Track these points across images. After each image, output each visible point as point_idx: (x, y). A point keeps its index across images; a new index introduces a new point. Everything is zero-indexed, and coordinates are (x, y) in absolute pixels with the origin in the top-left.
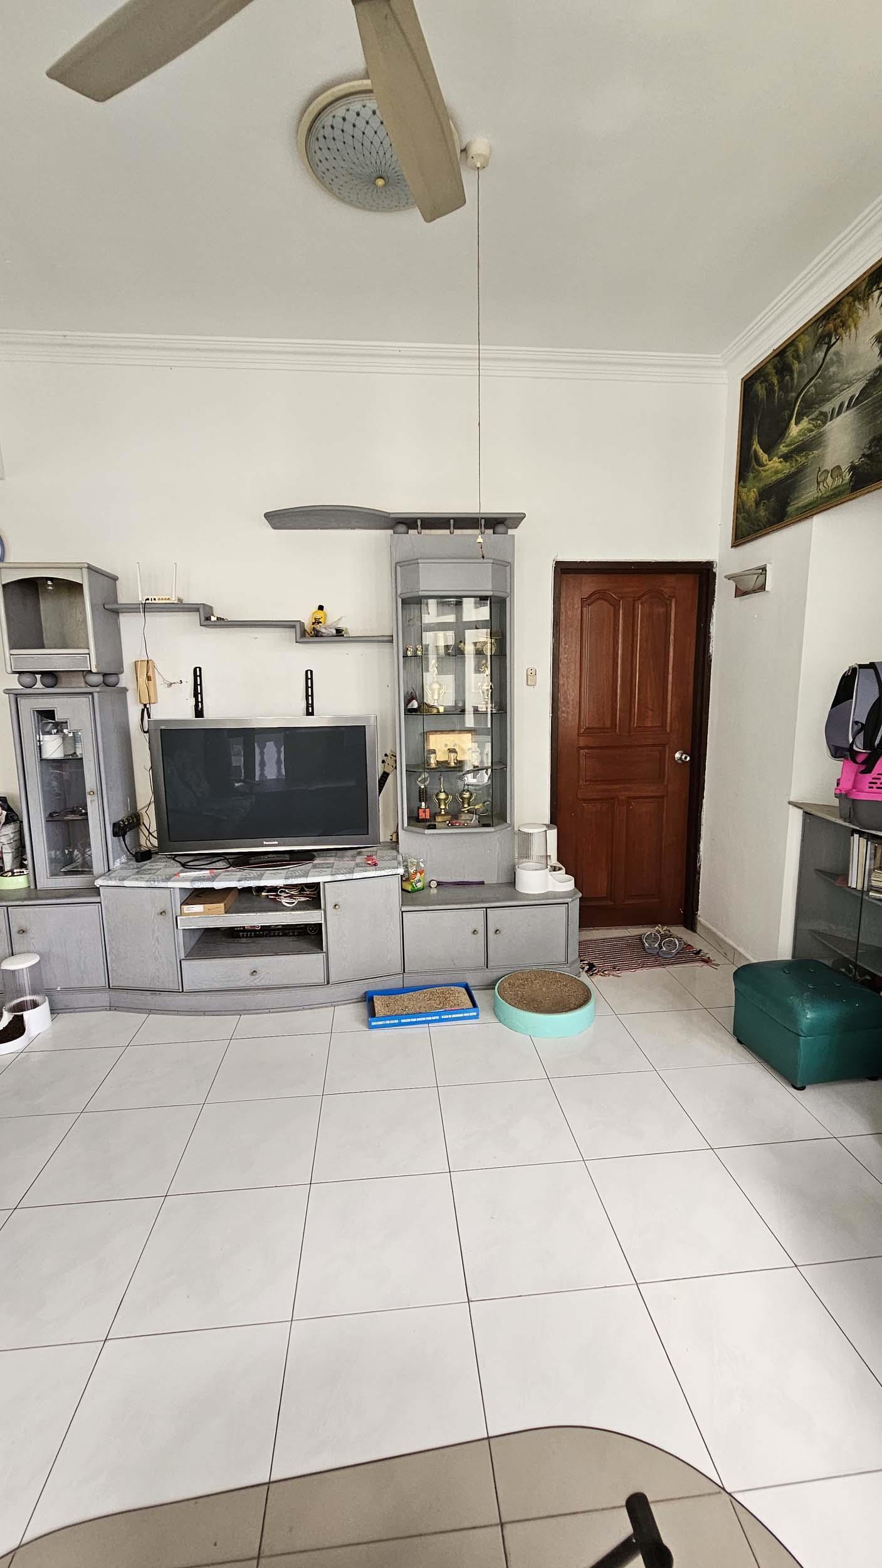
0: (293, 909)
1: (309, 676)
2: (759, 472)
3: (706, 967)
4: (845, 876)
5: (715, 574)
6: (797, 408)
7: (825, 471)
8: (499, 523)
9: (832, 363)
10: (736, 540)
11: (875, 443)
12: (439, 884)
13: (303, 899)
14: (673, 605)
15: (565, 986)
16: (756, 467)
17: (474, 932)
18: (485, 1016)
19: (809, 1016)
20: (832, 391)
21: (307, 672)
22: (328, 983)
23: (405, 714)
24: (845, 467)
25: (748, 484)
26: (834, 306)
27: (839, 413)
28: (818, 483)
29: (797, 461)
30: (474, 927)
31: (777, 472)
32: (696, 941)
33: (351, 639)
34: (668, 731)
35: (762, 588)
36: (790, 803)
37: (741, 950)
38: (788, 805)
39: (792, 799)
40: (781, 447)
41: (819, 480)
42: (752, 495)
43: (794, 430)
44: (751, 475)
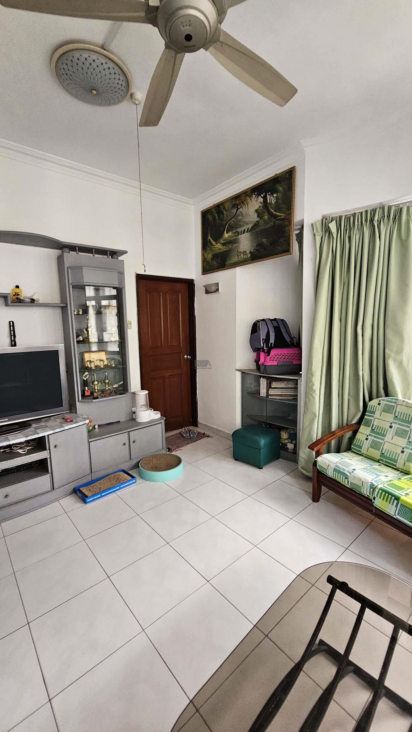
0: (25, 455)
1: (12, 325)
2: (212, 248)
3: (209, 439)
4: (259, 393)
5: (194, 284)
6: (226, 228)
7: (240, 252)
8: (114, 254)
9: (239, 215)
10: (203, 272)
11: (258, 246)
12: (99, 426)
13: (29, 448)
14: (180, 295)
15: (167, 458)
16: (210, 246)
17: (124, 444)
18: (139, 480)
19: (263, 442)
20: (240, 225)
21: (10, 322)
22: (53, 489)
23: (77, 343)
24: (248, 252)
25: (207, 251)
26: (238, 196)
27: (244, 233)
28: (238, 256)
29: (228, 246)
30: (124, 442)
31: (220, 249)
32: (200, 430)
33: (40, 305)
34: (181, 346)
35: (217, 290)
36: (236, 370)
37: (219, 429)
38: (235, 371)
39: (236, 369)
40: (221, 240)
41: (238, 255)
42: (209, 256)
43: (226, 235)
44: (208, 248)
